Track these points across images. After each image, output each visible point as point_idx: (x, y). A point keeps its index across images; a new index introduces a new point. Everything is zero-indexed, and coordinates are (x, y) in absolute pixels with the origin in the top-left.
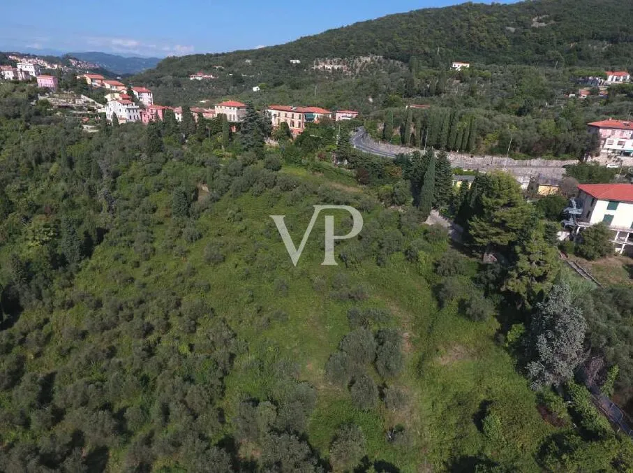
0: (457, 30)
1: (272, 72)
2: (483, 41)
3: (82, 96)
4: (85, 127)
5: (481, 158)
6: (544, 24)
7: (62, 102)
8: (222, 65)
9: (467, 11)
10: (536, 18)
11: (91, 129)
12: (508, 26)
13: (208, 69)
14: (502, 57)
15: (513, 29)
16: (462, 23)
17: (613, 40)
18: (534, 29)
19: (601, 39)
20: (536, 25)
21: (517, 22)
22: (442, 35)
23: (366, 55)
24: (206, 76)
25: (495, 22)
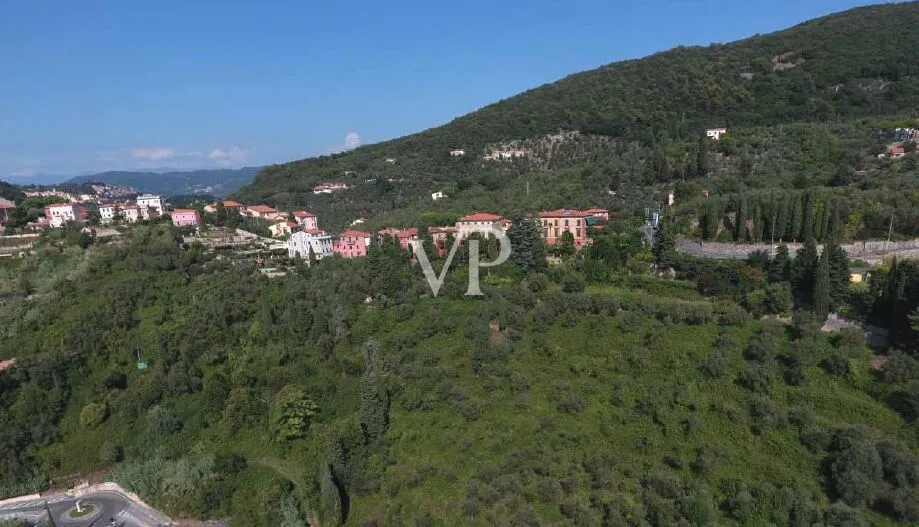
0: (676, 85)
1: (429, 171)
2: (715, 96)
3: (239, 231)
4: (263, 270)
5: (850, 246)
6: (789, 65)
7: (217, 241)
8: (352, 169)
9: (682, 59)
10: (777, 57)
11: (272, 272)
12: (743, 71)
13: (333, 177)
14: (745, 114)
15: (749, 76)
16: (680, 75)
17: (892, 76)
18: (779, 73)
19: (875, 76)
20: (781, 67)
21: (753, 65)
22: (655, 93)
23: (556, 132)
24: (336, 187)
25: (723, 69)
